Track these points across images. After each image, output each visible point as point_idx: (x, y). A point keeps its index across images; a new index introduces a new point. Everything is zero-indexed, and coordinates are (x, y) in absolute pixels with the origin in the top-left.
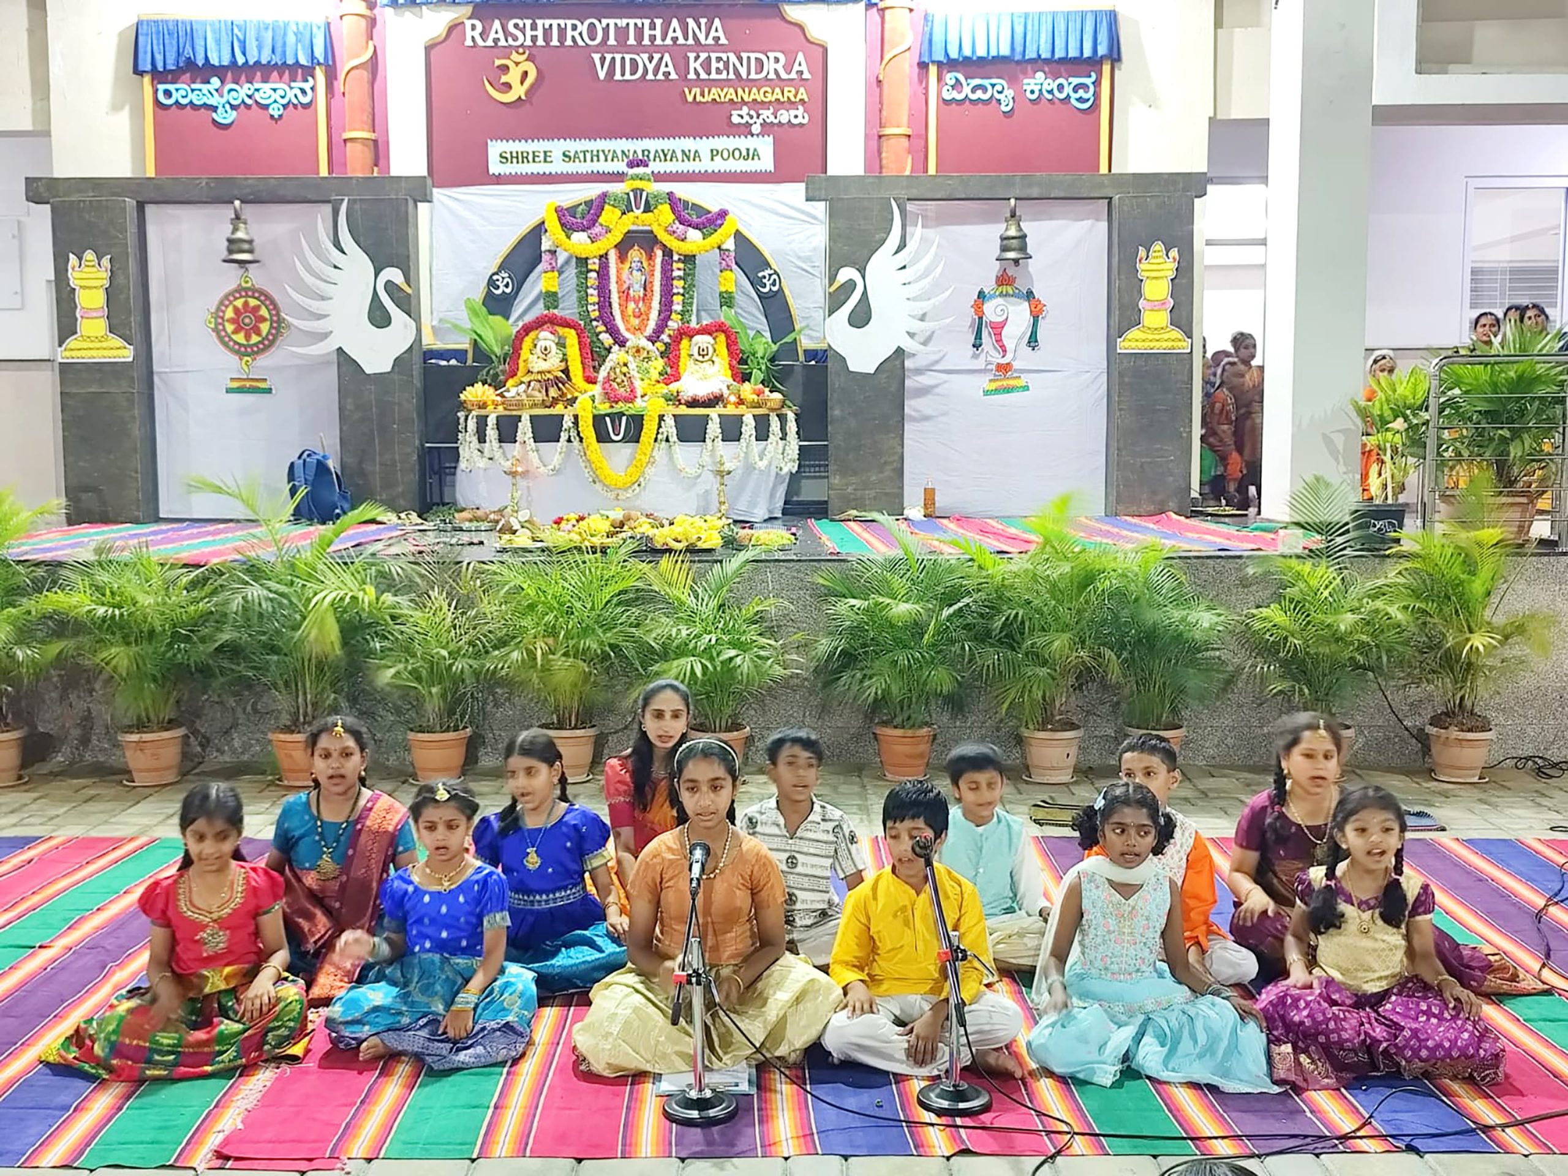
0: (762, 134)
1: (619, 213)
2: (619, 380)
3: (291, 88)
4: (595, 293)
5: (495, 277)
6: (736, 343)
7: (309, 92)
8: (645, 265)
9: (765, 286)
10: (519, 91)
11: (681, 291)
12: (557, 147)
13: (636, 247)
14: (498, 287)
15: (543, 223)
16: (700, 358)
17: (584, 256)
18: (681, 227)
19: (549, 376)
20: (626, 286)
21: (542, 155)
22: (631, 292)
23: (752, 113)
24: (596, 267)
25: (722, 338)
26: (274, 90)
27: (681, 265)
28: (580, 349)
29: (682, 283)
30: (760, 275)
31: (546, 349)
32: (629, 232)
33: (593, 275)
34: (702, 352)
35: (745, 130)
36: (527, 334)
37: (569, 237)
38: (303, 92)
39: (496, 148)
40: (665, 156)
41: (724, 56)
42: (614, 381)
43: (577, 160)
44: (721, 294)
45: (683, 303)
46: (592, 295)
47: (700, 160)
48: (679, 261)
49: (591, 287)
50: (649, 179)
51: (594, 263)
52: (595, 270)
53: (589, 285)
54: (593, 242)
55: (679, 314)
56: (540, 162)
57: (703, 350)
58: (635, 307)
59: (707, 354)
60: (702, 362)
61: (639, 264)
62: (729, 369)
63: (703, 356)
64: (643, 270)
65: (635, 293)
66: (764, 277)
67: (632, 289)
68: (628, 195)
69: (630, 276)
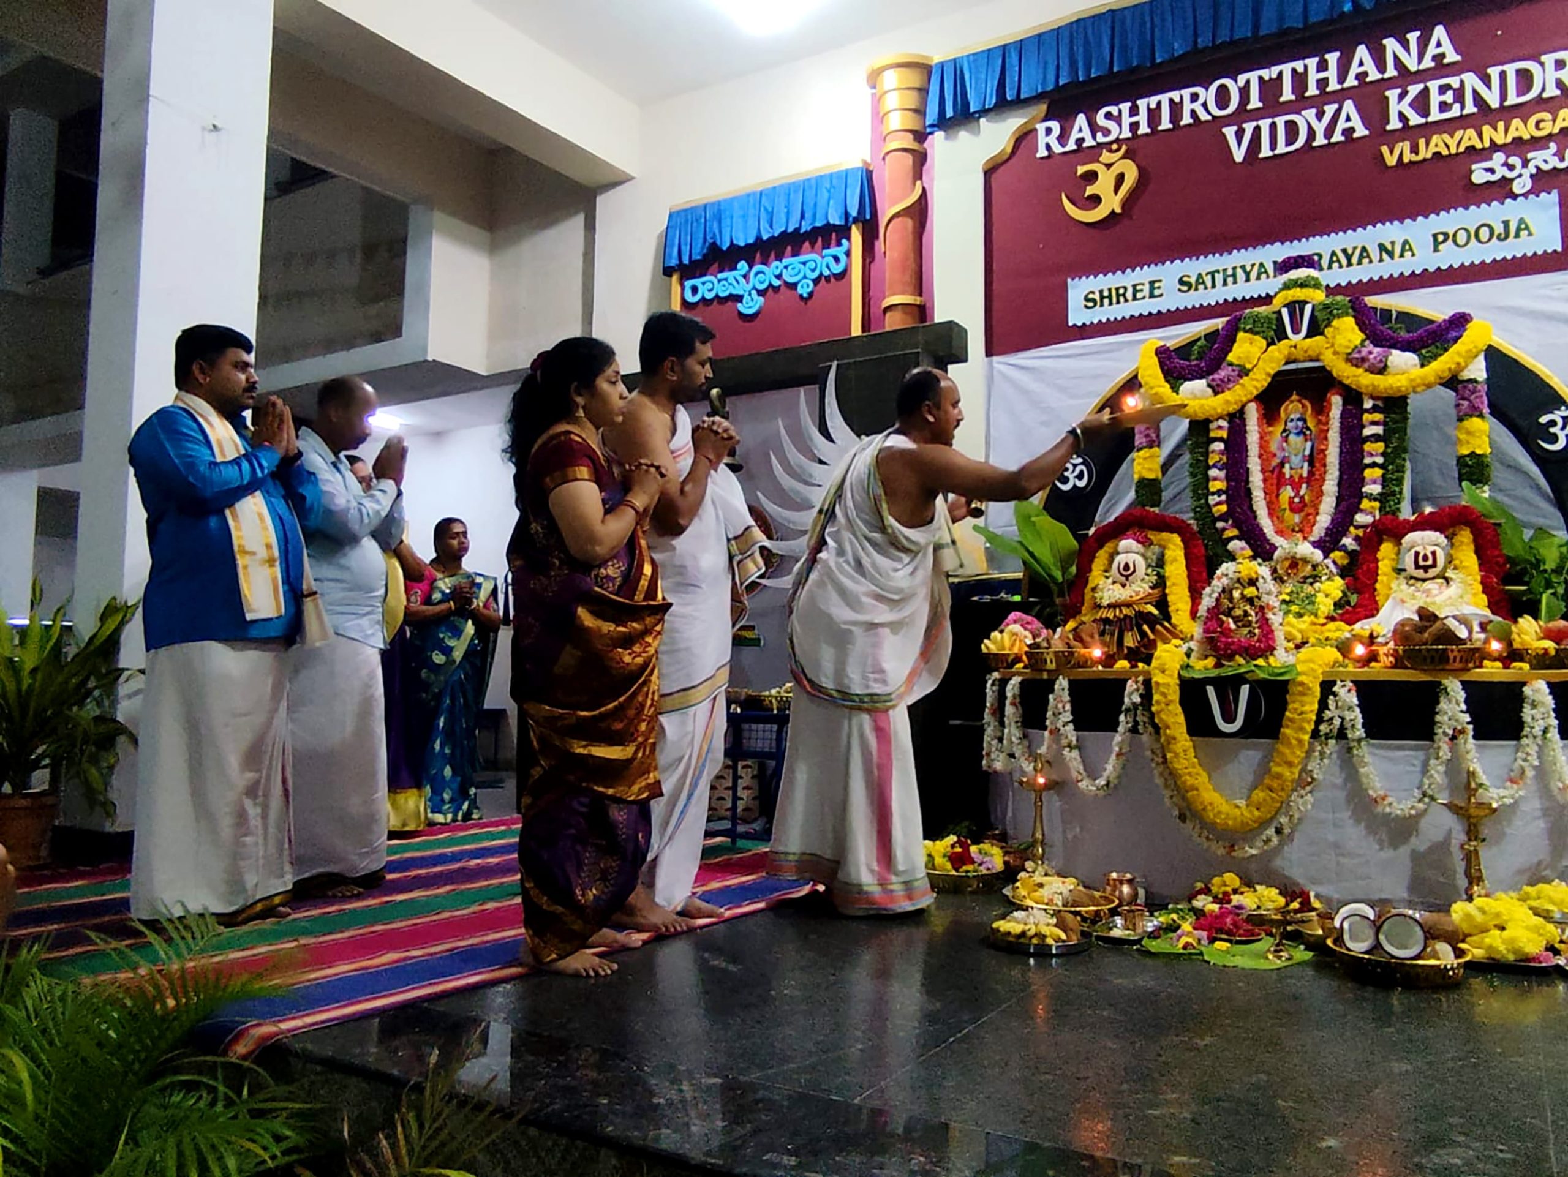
0: (1535, 191)
1: (1264, 343)
2: (1238, 612)
3: (823, 257)
4: (1222, 474)
6: (1496, 544)
7: (843, 258)
8: (1311, 424)
10: (1112, 203)
11: (1380, 460)
12: (1169, 272)
13: (1294, 397)
15: (1136, 376)
16: (1420, 573)
17: (1202, 417)
18: (1377, 350)
19: (1125, 611)
20: (1275, 462)
21: (1147, 288)
22: (1287, 469)
23: (1512, 160)
24: (1224, 434)
25: (1465, 536)
26: (804, 264)
27: (1378, 417)
28: (1187, 567)
29: (1380, 446)
30: (1544, 420)
31: (1127, 567)
32: (1279, 374)
33: (1219, 446)
34: (1424, 565)
35: (1502, 190)
36: (1101, 547)
37: (1175, 389)
38: (837, 259)
39: (1078, 289)
40: (1349, 258)
41: (1454, 82)
42: (1228, 613)
43: (1201, 287)
44: (1461, 460)
45: (1384, 481)
46: (1215, 479)
47: (1413, 255)
48: (1375, 409)
49: (1214, 466)
50: (1317, 285)
51: (1220, 427)
52: (1221, 439)
53: (1211, 463)
54: (1216, 393)
55: (1375, 499)
56: (1144, 298)
57: (1425, 558)
58: (1292, 494)
59: (1434, 565)
60: (1424, 580)
61: (1300, 424)
62: (1484, 592)
63: (1426, 569)
64: (1308, 432)
65: (1293, 472)
66: (1553, 423)
67: (1287, 466)
68: (1279, 313)
69: (1285, 444)
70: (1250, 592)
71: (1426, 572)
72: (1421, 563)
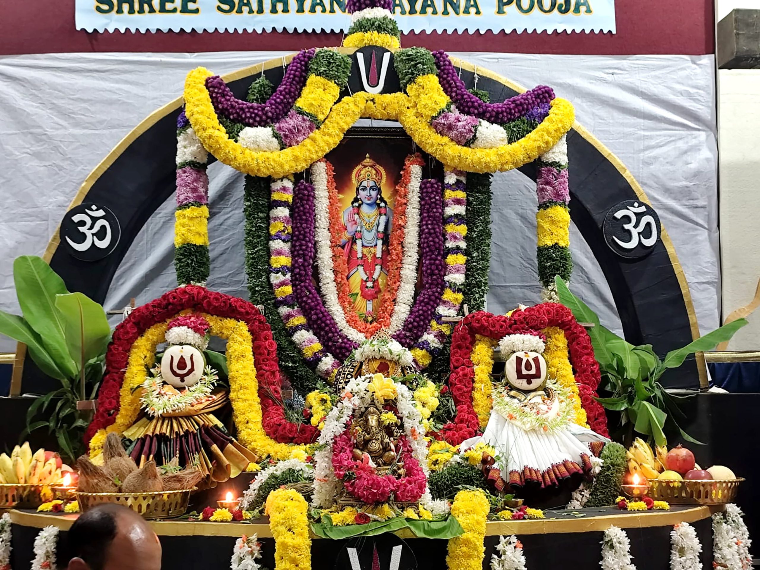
1: (336, 91)
4: (286, 247)
5: (76, 218)
8: (386, 194)
9: (628, 236)
11: (463, 245)
13: (368, 161)
14: (81, 238)
15: (180, 110)
16: (523, 384)
17: (264, 173)
18: (463, 117)
19: (186, 425)
20: (345, 236)
22: (358, 247)
25: (560, 340)
27: (461, 195)
28: (257, 364)
29: (462, 230)
30: (619, 215)
31: (182, 364)
32: (352, 131)
33: (283, 212)
34: (528, 374)
36: (141, 332)
37: (233, 135)
40: (412, 3)
43: (245, 9)
44: (542, 252)
45: (469, 271)
46: (279, 253)
47: (478, 12)
48: (458, 185)
49: (278, 236)
50: (394, 31)
51: (284, 189)
52: (285, 204)
53: (273, 232)
54: (283, 147)
55: (459, 290)
56: (174, 10)
57: (528, 367)
58: (365, 277)
59: (538, 375)
60: (527, 392)
61: (374, 193)
62: (583, 406)
63: (529, 379)
64: (382, 205)
65: (365, 250)
66: (627, 219)
67: (359, 242)
68: (354, 57)
69: (356, 216)
70: (389, 417)
71: (529, 382)
72: (524, 372)
